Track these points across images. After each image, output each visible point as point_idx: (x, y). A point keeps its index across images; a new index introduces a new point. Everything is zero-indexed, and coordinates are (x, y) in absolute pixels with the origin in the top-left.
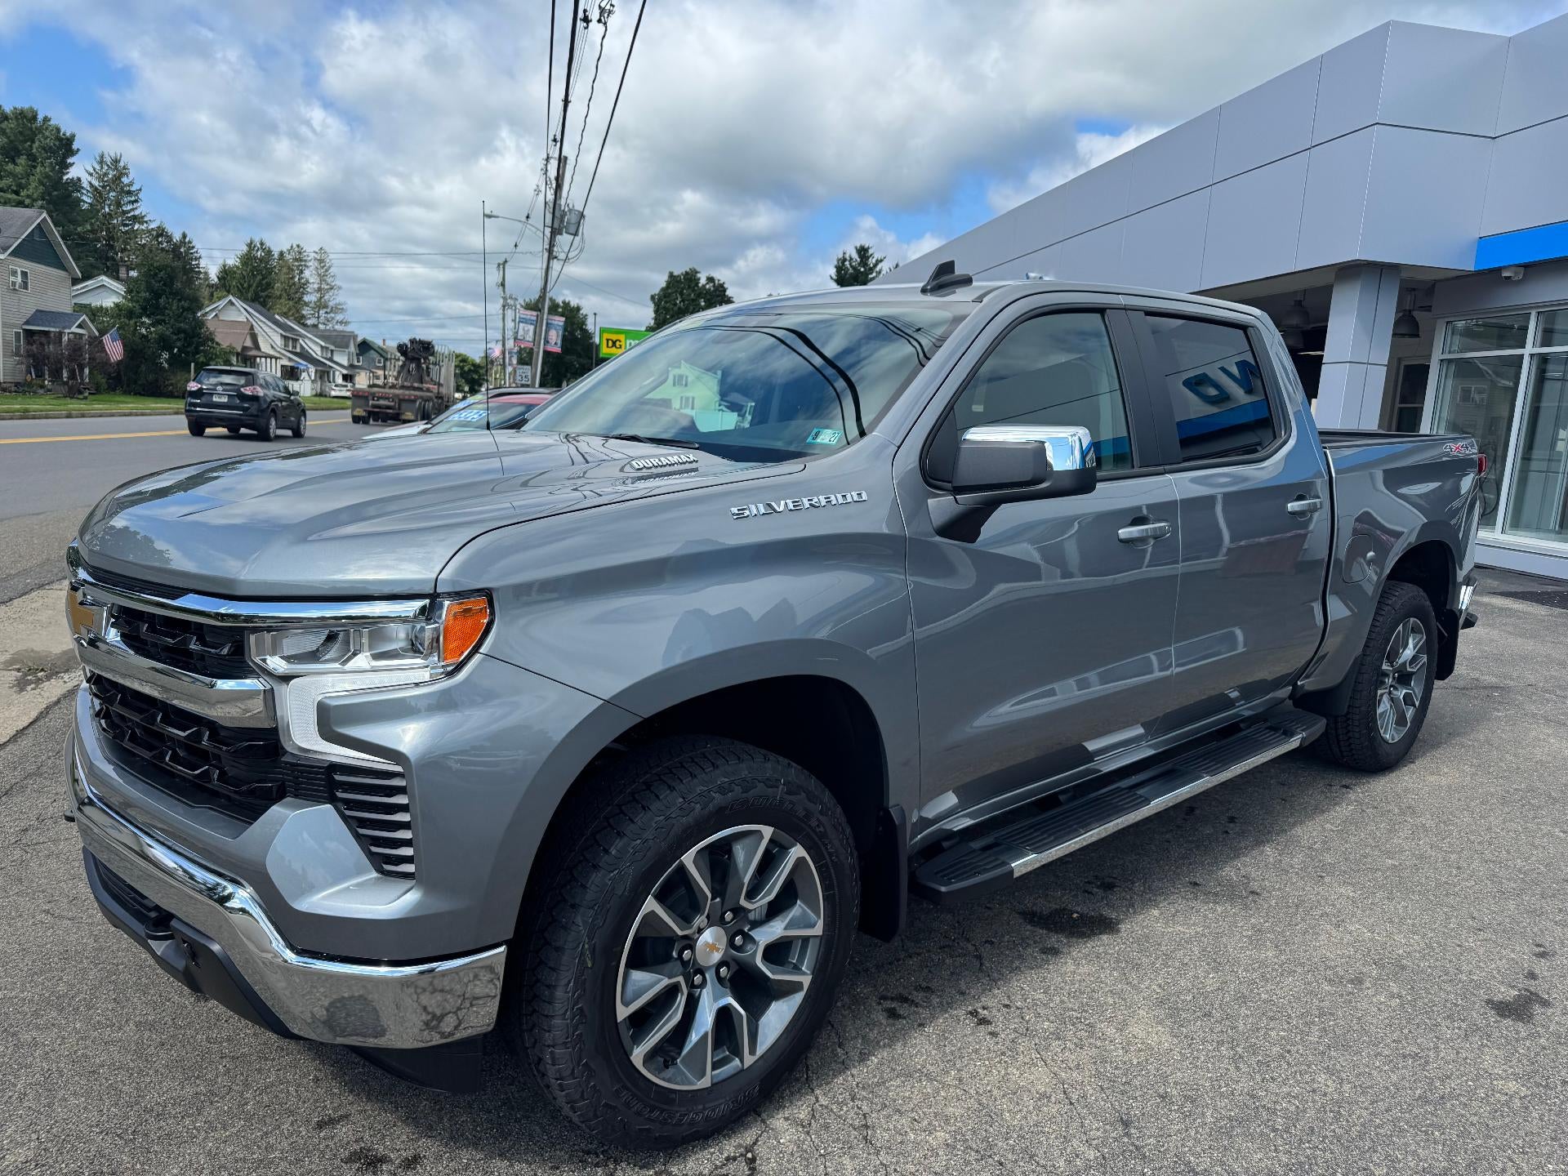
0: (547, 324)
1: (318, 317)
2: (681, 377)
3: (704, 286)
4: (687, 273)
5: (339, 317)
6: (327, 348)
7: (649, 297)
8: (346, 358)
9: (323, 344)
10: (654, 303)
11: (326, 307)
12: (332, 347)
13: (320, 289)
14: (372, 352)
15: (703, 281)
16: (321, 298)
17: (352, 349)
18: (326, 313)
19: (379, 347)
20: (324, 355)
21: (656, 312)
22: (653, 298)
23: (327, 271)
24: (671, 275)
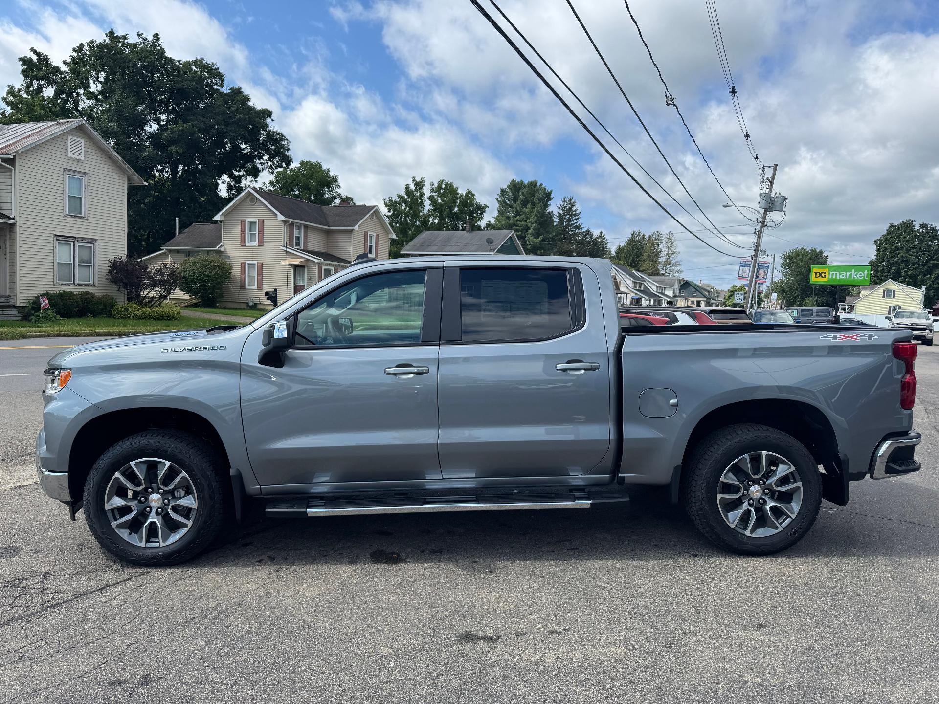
0: (759, 266)
1: (666, 270)
2: (889, 291)
3: (918, 230)
4: (904, 223)
5: (677, 269)
6: (660, 287)
7: (873, 241)
8: (672, 292)
9: (658, 285)
10: (877, 246)
11: (670, 264)
12: (663, 286)
13: (668, 254)
14: (691, 287)
15: (917, 227)
16: (668, 259)
17: (677, 286)
18: (670, 267)
19: (695, 285)
20: (658, 291)
21: (878, 251)
22: (876, 242)
23: (672, 244)
24: (891, 226)
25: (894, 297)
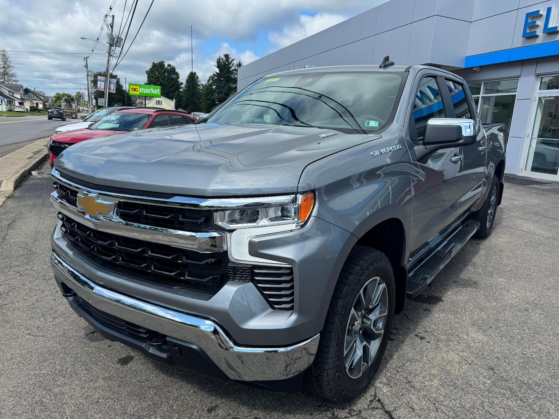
0: (109, 82)
1: (5, 79)
2: (159, 101)
3: (167, 68)
4: (160, 63)
5: (14, 79)
6: (11, 91)
7: (145, 72)
8: (19, 95)
9: (9, 90)
10: (147, 74)
11: (8, 74)
12: (13, 91)
13: (4, 67)
14: (30, 93)
15: (166, 66)
16: (5, 71)
17: (22, 92)
18: (8, 77)
19: (33, 91)
20: (10, 94)
21: (148, 77)
22: (147, 72)
23: (7, 59)
24: (154, 63)
25: (161, 105)
